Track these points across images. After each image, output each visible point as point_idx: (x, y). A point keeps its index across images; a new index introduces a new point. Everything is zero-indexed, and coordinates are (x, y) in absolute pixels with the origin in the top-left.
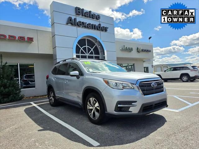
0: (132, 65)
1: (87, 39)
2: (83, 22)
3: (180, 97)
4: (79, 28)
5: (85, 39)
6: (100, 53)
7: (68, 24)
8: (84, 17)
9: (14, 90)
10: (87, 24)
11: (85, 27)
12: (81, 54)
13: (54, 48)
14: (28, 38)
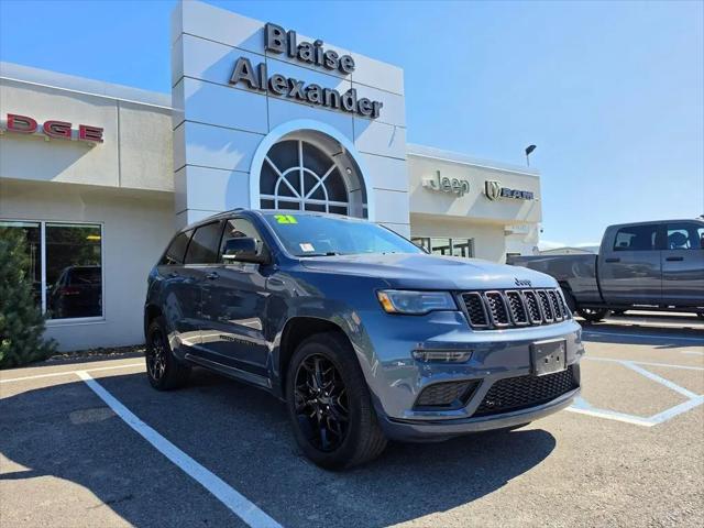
0: (465, 245)
1: (303, 143)
2: (289, 81)
3: (645, 367)
4: (273, 101)
5: (297, 142)
6: (350, 196)
7: (234, 83)
8: (293, 61)
9: (18, 321)
10: (305, 86)
11: (297, 96)
12: (279, 194)
13: (181, 169)
14: (82, 127)
